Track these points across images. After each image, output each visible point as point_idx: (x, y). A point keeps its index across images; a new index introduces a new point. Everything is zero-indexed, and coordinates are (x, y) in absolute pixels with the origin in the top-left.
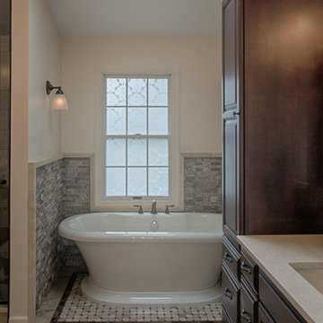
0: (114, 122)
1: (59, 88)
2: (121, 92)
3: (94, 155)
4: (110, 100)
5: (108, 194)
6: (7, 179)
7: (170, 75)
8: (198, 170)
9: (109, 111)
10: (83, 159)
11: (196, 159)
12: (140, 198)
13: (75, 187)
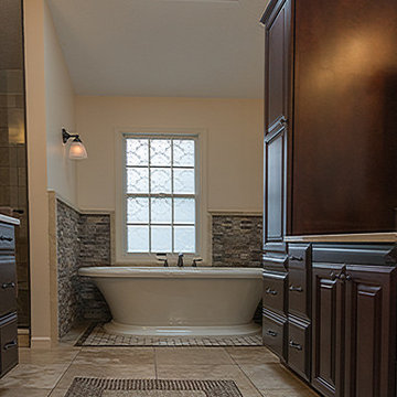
0: (135, 181)
1: (77, 136)
2: (143, 152)
3: (114, 212)
4: (131, 160)
5: (129, 251)
6: (25, 209)
7: (197, 136)
8: (227, 228)
9: (129, 170)
10: (101, 216)
11: (225, 217)
12: (164, 254)
13: (93, 243)
